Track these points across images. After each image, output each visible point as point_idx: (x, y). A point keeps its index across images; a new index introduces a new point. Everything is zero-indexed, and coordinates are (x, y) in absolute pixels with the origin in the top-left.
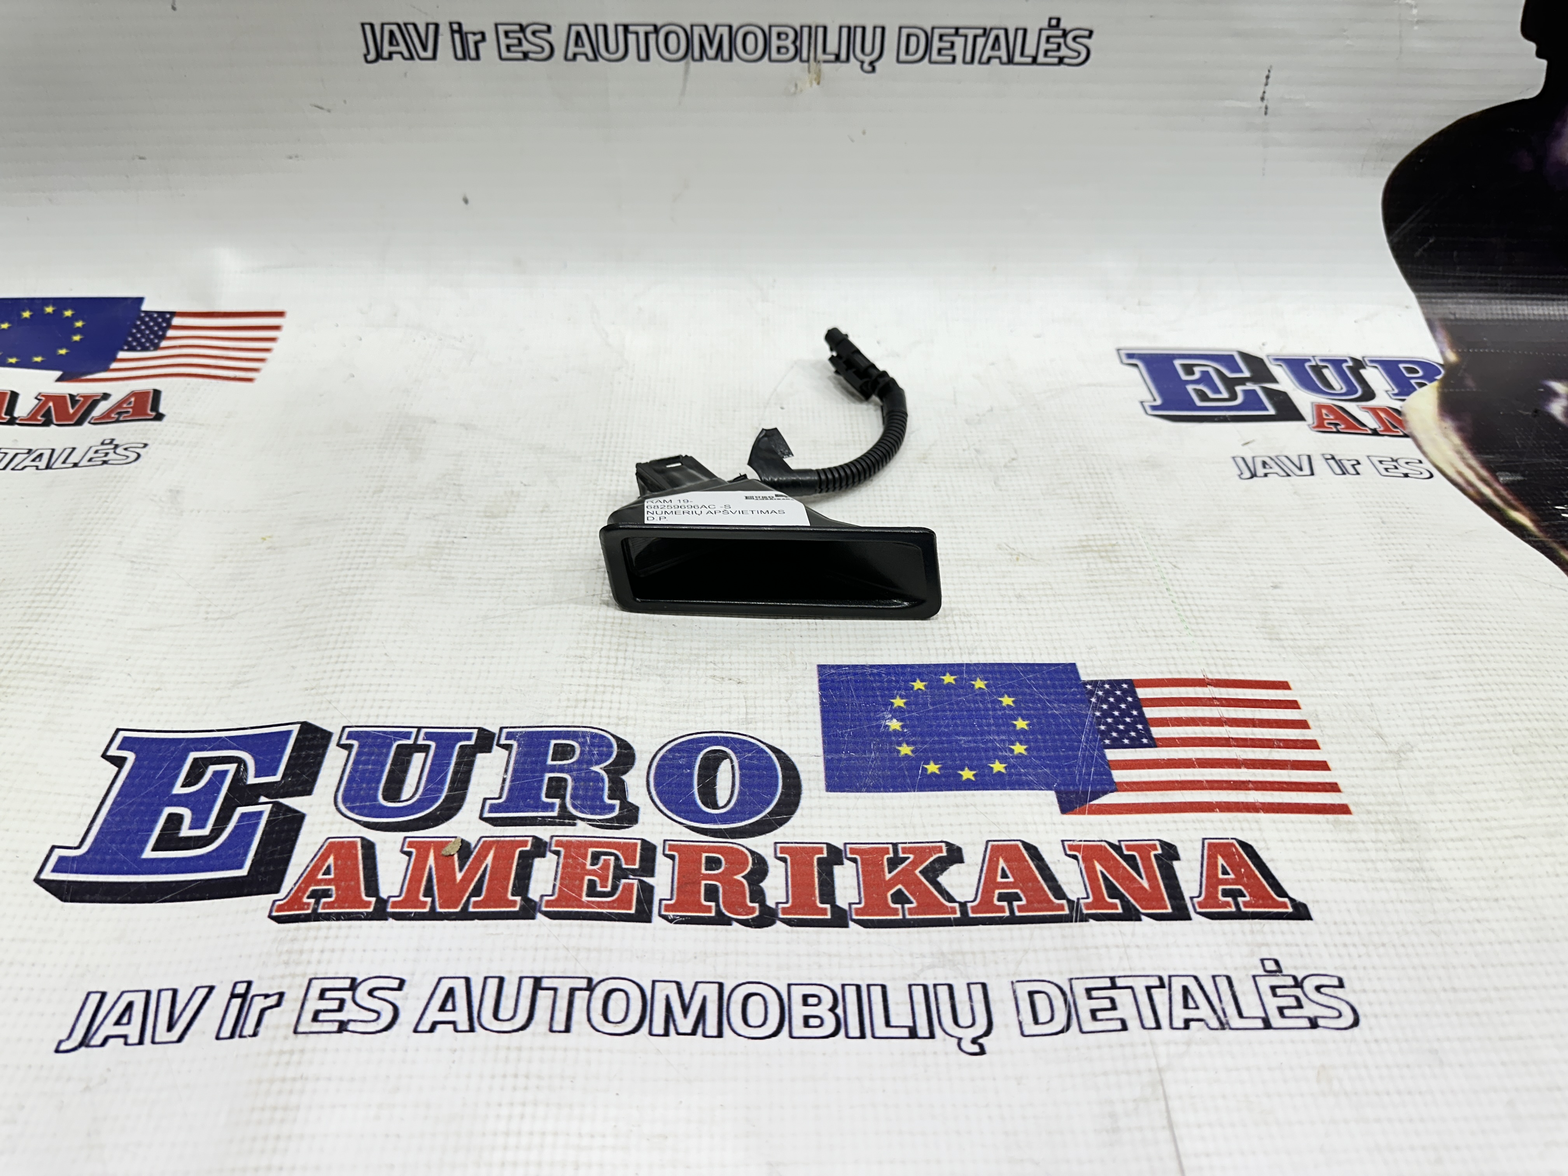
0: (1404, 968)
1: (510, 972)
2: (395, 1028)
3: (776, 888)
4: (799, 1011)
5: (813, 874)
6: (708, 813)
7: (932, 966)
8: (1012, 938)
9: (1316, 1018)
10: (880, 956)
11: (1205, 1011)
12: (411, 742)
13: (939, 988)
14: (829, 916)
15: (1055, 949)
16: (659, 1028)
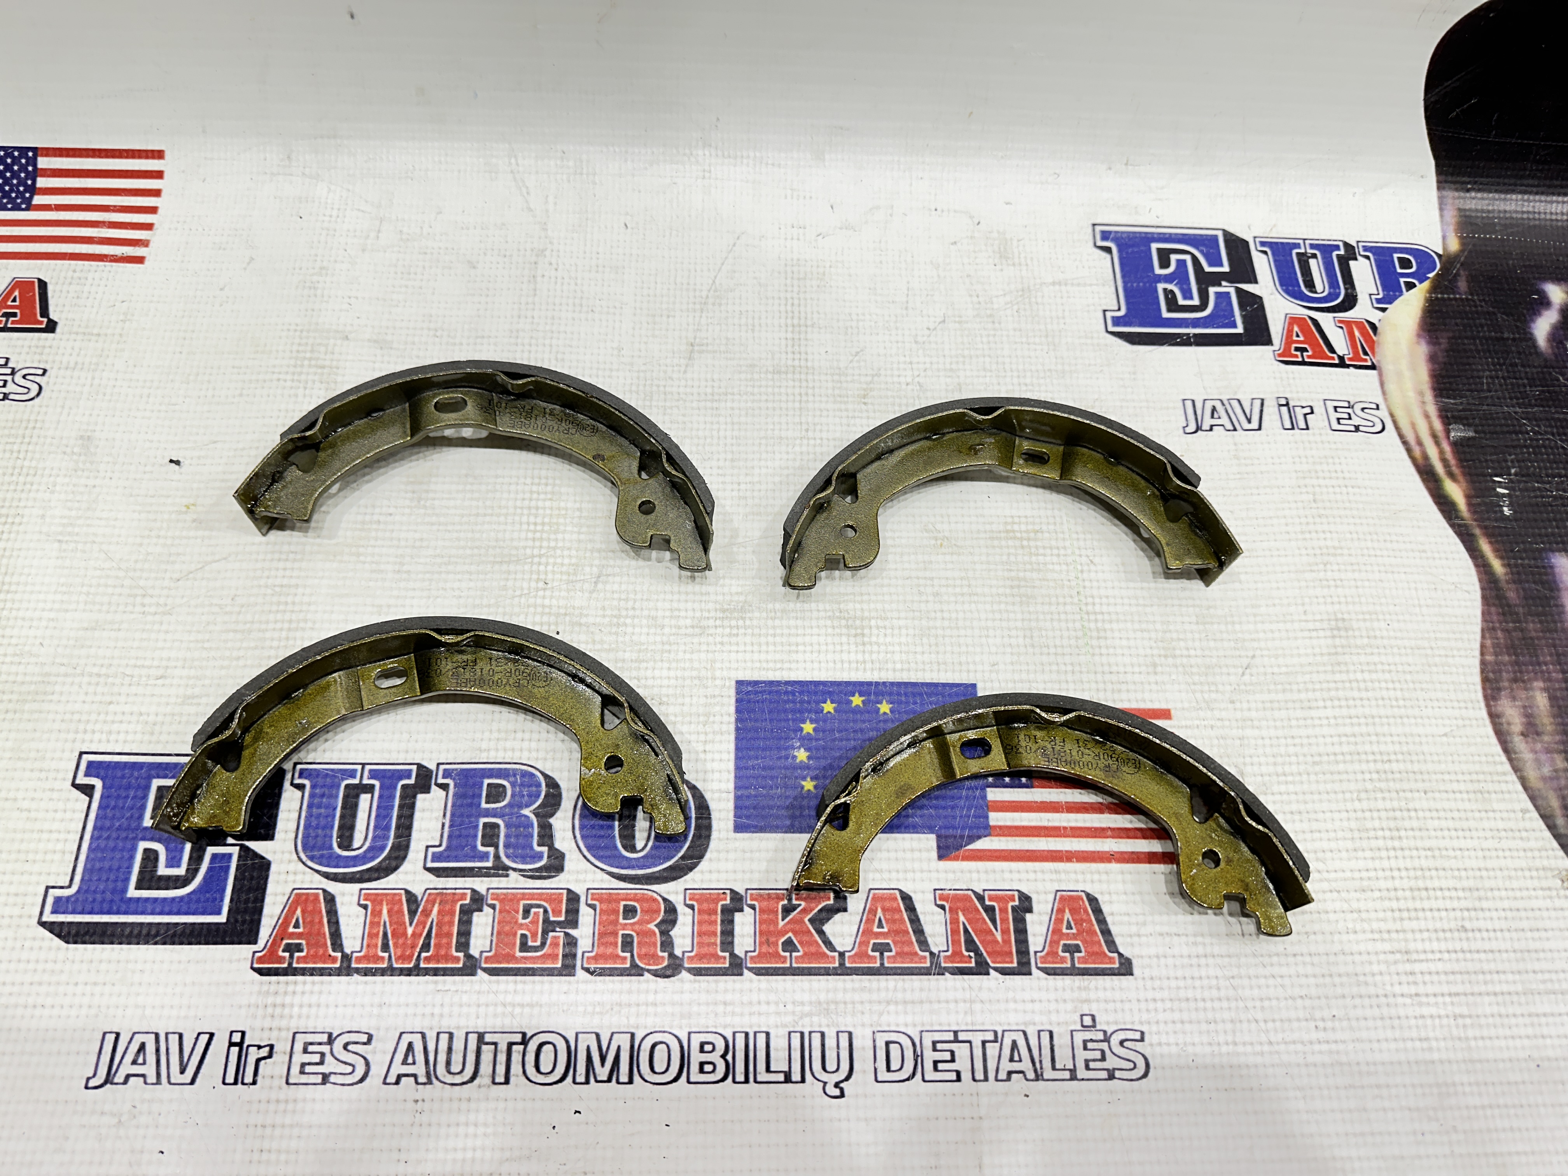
0: (1199, 1022)
1: (458, 1028)
2: (368, 1080)
3: (684, 937)
4: (696, 1057)
5: (716, 922)
6: (627, 858)
7: (810, 1014)
8: (879, 990)
9: (1114, 1069)
10: (768, 1003)
11: (1026, 1065)
12: (356, 781)
13: (813, 1035)
14: (727, 965)
15: (913, 1002)
16: (581, 1078)
